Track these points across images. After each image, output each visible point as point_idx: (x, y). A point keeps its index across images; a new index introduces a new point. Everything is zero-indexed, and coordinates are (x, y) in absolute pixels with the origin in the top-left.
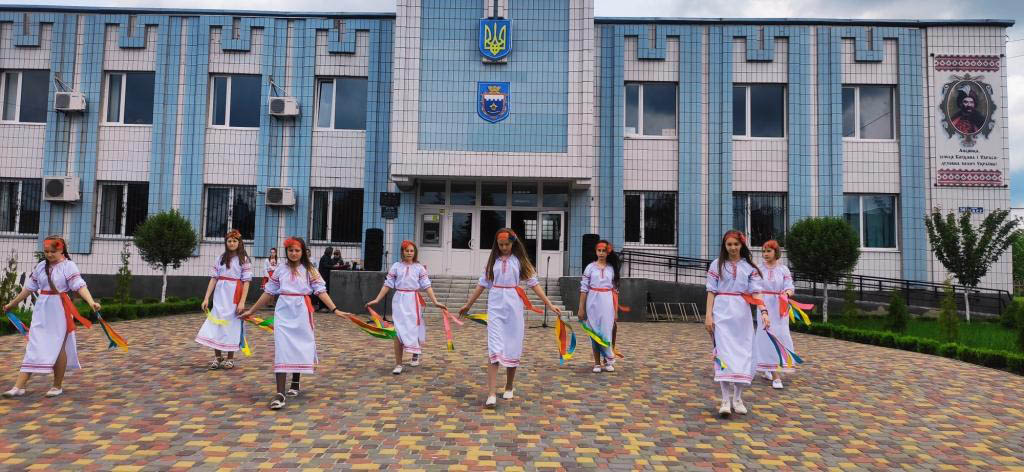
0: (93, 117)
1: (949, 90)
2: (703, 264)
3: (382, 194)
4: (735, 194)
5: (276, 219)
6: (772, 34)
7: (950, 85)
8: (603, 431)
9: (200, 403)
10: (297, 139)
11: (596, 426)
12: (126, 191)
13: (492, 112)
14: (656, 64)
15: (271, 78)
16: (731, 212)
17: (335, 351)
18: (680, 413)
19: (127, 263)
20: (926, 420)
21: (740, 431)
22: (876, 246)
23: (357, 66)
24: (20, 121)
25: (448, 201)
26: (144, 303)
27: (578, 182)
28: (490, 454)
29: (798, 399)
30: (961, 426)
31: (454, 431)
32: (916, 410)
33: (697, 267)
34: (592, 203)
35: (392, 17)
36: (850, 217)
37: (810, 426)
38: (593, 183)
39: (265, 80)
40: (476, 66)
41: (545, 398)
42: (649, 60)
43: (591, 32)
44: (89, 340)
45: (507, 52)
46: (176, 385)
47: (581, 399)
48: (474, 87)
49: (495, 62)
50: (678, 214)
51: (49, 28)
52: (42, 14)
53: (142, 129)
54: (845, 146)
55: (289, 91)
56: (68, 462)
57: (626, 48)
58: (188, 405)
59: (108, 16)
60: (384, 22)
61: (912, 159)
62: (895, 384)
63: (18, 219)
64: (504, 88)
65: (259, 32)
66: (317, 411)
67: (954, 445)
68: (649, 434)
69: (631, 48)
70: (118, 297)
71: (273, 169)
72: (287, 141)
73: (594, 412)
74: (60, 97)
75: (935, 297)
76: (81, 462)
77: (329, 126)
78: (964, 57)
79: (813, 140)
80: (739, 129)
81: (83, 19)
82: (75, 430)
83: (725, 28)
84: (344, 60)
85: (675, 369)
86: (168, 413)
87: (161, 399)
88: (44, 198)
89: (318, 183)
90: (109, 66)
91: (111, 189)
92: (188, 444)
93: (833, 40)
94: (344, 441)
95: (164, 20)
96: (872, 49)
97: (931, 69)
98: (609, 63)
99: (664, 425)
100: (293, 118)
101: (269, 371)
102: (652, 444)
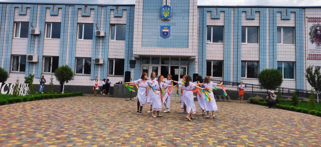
0: (42, 36)
1: (312, 29)
2: (231, 83)
3: (130, 60)
4: (242, 61)
5: (97, 68)
6: (254, 11)
7: (313, 27)
8: (200, 137)
9: (74, 125)
10: (104, 43)
11: (199, 135)
12: (52, 59)
13: (165, 35)
14: (217, 20)
15: (96, 24)
16: (241, 67)
17: (116, 110)
18: (225, 132)
19: (52, 81)
20: (306, 135)
21: (245, 138)
22: (288, 78)
23: (123, 21)
24: (20, 37)
25: (151, 63)
26: (57, 93)
27: (192, 57)
28: (165, 144)
29: (264, 128)
30: (318, 138)
31: (153, 136)
32: (302, 132)
33: (229, 84)
34: (196, 64)
35: (134, 5)
36: (280, 68)
37: (268, 137)
38: (197, 58)
39: (94, 25)
40: (160, 21)
41: (182, 126)
42: (215, 19)
43: (196, 10)
44: (40, 105)
45: (170, 16)
46: (67, 120)
47: (193, 126)
48: (159, 27)
49: (166, 20)
50: (223, 67)
51: (29, 9)
52: (27, 5)
53: (57, 40)
54: (278, 46)
55: (102, 29)
56: (34, 144)
57: (208, 15)
58: (71, 126)
59: (47, 5)
60: (131, 7)
61: (299, 51)
62: (295, 123)
63: (19, 67)
64: (169, 28)
65: (93, 10)
66: (110, 129)
67: (316, 144)
68: (215, 139)
69: (209, 15)
70: (49, 92)
71: (96, 52)
72: (101, 44)
73: (198, 131)
74: (32, 30)
75: (307, 95)
76: (38, 144)
77: (114, 39)
78: (317, 18)
79: (268, 44)
80: (243, 40)
81: (39, 6)
82: (36, 134)
83: (239, 9)
84: (119, 19)
85: (223, 117)
86: (65, 128)
87: (62, 124)
88: (27, 61)
89: (110, 57)
90: (47, 21)
91: (47, 58)
92: (71, 139)
93: (274, 12)
94: (119, 139)
95: (64, 7)
96: (287, 16)
97: (306, 22)
98: (202, 20)
99: (221, 136)
100: (103, 37)
101: (95, 116)
102: (217, 142)
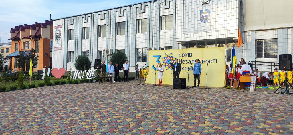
10: (156, 34)
12: (121, 51)
13: (205, 19)
15: (149, 19)
23: (170, 11)
24: (102, 37)
34: (244, 45)
40: (200, 6)
48: (199, 12)
51: (106, 14)
52: (105, 11)
53: (124, 36)
59: (116, 9)
63: (102, 59)
65: (147, 7)
71: (151, 43)
77: (164, 30)
84: (167, 10)
88: (105, 54)
89: (161, 46)
90: (117, 22)
95: (127, 8)
